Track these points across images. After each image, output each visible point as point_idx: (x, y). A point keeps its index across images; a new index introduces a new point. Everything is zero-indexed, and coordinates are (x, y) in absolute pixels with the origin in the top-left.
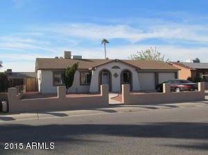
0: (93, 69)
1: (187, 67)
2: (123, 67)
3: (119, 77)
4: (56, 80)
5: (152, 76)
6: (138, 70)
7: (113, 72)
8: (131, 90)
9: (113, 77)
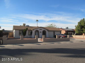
0: (33, 30)
1: (64, 30)
2: (43, 30)
3: (42, 33)
4: (20, 33)
5: (53, 33)
6: (48, 30)
7: (40, 31)
8: (46, 37)
9: (40, 33)
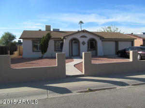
1: (140, 38)
3: (86, 45)
6: (102, 38)
